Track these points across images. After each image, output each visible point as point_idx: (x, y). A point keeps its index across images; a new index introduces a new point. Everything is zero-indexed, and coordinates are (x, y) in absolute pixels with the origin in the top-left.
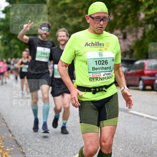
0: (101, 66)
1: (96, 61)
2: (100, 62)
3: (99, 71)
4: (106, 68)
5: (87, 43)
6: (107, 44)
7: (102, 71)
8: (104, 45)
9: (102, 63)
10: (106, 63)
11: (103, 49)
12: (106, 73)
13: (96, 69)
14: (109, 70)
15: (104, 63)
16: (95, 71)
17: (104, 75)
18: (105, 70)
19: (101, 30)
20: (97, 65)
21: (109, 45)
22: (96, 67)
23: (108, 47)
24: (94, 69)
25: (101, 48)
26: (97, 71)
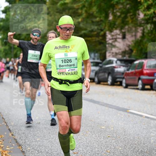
0: (66, 64)
1: (62, 60)
2: (65, 61)
3: (65, 67)
4: (70, 65)
5: (56, 47)
6: (73, 46)
7: (67, 67)
8: (69, 47)
9: (67, 61)
10: (71, 61)
11: (68, 50)
12: (71, 69)
13: (62, 66)
14: (73, 67)
15: (69, 61)
16: (61, 68)
17: (69, 71)
18: (69, 67)
19: (67, 37)
20: (63, 63)
21: (74, 47)
22: (62, 64)
23: (73, 48)
24: (60, 66)
25: (67, 50)
26: (63, 67)
